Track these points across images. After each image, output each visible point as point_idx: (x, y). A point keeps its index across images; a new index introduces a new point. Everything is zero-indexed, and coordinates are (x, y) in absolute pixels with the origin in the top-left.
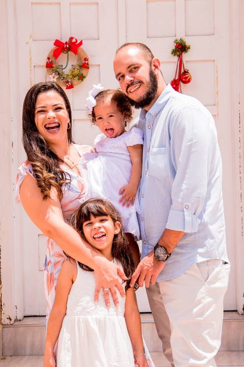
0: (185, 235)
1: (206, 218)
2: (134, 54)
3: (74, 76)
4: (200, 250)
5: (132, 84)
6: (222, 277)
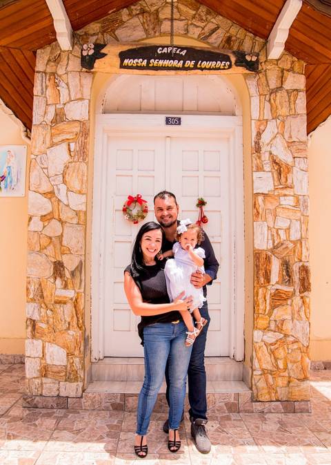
3: (139, 216)
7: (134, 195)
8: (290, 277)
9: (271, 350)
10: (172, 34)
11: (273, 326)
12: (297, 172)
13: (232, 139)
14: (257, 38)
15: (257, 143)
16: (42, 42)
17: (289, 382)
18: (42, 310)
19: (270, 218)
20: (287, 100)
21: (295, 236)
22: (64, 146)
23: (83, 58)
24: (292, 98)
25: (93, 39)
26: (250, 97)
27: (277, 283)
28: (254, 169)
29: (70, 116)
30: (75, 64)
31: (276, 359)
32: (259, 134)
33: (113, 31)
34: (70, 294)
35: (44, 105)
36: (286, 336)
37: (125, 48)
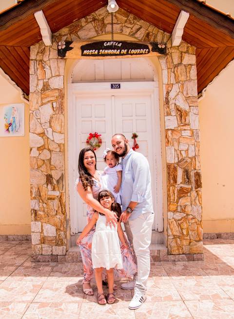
0: (138, 203)
1: (146, 197)
2: (119, 138)
3: (96, 146)
4: (144, 209)
5: (118, 148)
6: (151, 219)
7: (93, 133)
8: (189, 179)
9: (178, 223)
10: (112, 33)
11: (179, 209)
12: (192, 115)
13: (152, 96)
14: (166, 33)
15: (167, 98)
16: (34, 41)
17: (190, 243)
18: (40, 204)
19: (176, 144)
20: (185, 71)
21: (191, 154)
22: (50, 105)
23: (59, 51)
24: (188, 70)
25: (64, 38)
26: (162, 70)
27: (181, 183)
28: (166, 115)
29: (52, 86)
30: (54, 54)
31: (182, 229)
32: (168, 93)
33: (77, 32)
34: (57, 193)
35: (36, 80)
36: (187, 215)
37: (84, 44)
